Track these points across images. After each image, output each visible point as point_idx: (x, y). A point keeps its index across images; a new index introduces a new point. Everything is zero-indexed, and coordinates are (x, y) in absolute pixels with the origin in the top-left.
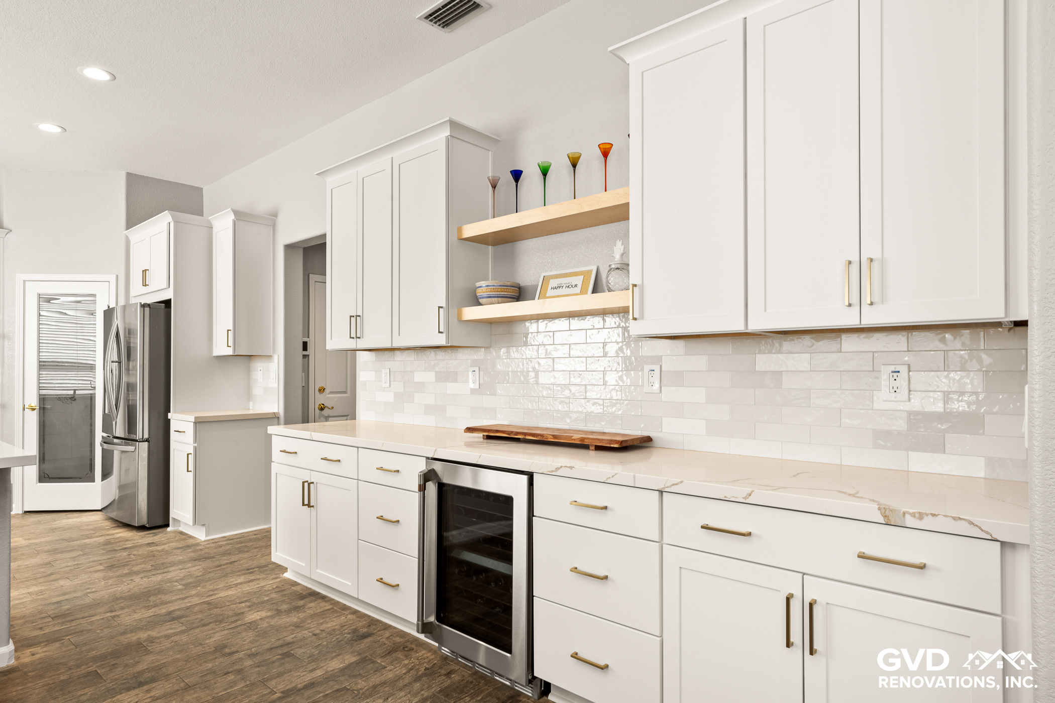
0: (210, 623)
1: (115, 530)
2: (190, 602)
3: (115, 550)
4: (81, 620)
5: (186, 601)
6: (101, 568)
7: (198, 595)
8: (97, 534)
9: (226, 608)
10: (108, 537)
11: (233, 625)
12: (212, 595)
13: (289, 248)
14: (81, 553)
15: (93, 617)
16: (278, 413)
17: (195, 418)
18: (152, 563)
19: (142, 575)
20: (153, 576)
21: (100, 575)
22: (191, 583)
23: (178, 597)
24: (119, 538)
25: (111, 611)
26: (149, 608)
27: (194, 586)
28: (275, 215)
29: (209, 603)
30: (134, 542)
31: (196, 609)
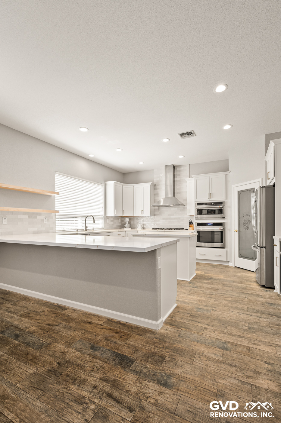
0: (235, 366)
1: (254, 283)
2: (241, 341)
3: (244, 293)
4: (195, 322)
5: (240, 339)
6: (230, 299)
7: (249, 339)
8: (246, 283)
9: (254, 360)
10: (247, 286)
11: (245, 380)
12: (255, 344)
14: (231, 289)
15: (199, 324)
18: (250, 306)
19: (239, 311)
20: (242, 314)
21: (226, 302)
22: (254, 328)
23: (239, 334)
24: (251, 287)
25: (208, 325)
26: (222, 332)
27: (253, 332)
29: (249, 349)
30: (254, 292)
31: (239, 349)
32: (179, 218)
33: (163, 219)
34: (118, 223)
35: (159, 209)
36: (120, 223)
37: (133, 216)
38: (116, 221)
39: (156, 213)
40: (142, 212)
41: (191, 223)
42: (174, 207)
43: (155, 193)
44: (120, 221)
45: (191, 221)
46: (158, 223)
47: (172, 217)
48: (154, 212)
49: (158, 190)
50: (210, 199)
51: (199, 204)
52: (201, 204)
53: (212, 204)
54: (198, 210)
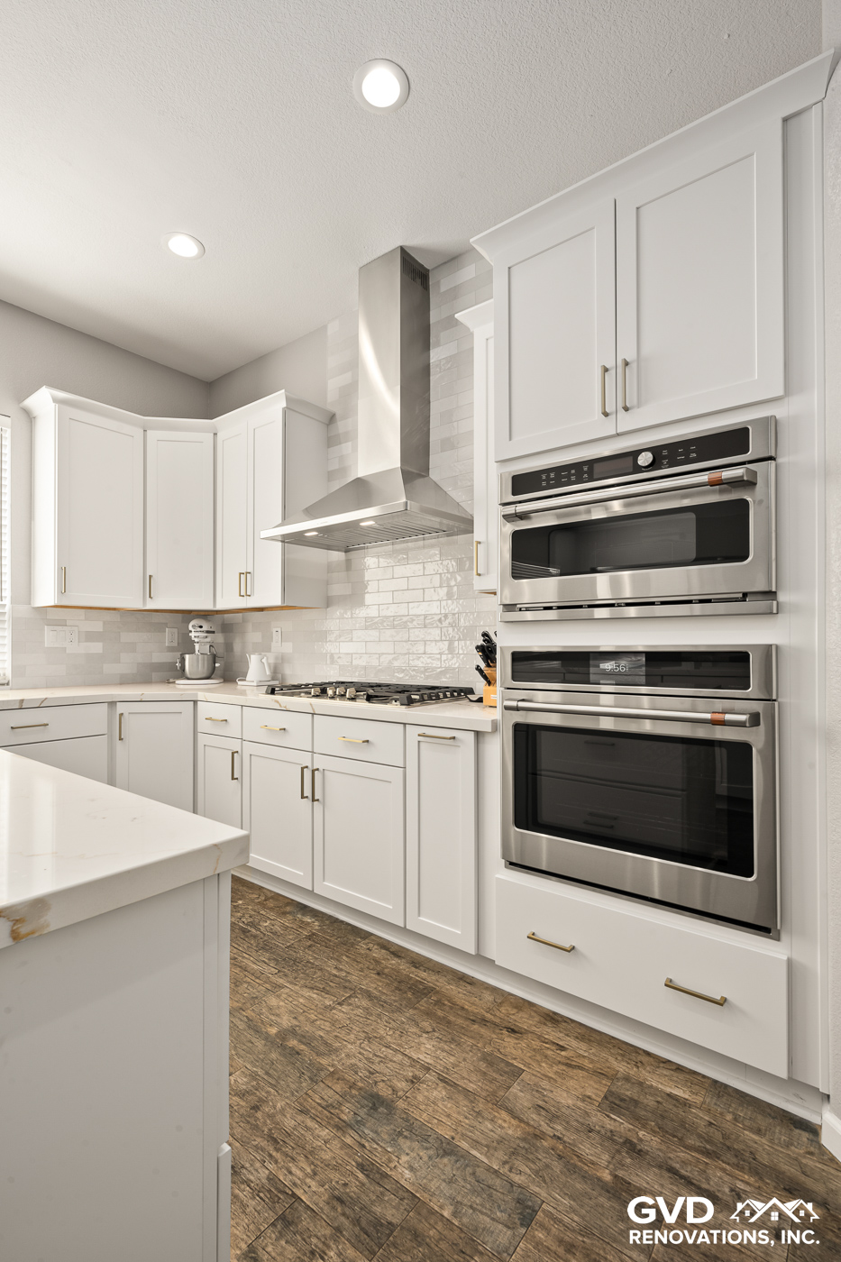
34: (157, 649)
35: (348, 562)
36: (171, 649)
37: (210, 607)
38: (127, 637)
39: (337, 589)
40: (247, 579)
43: (331, 469)
44: (169, 636)
48: (328, 583)
50: (627, 422)
51: (523, 483)
52: (548, 479)
53: (638, 469)
54: (517, 536)
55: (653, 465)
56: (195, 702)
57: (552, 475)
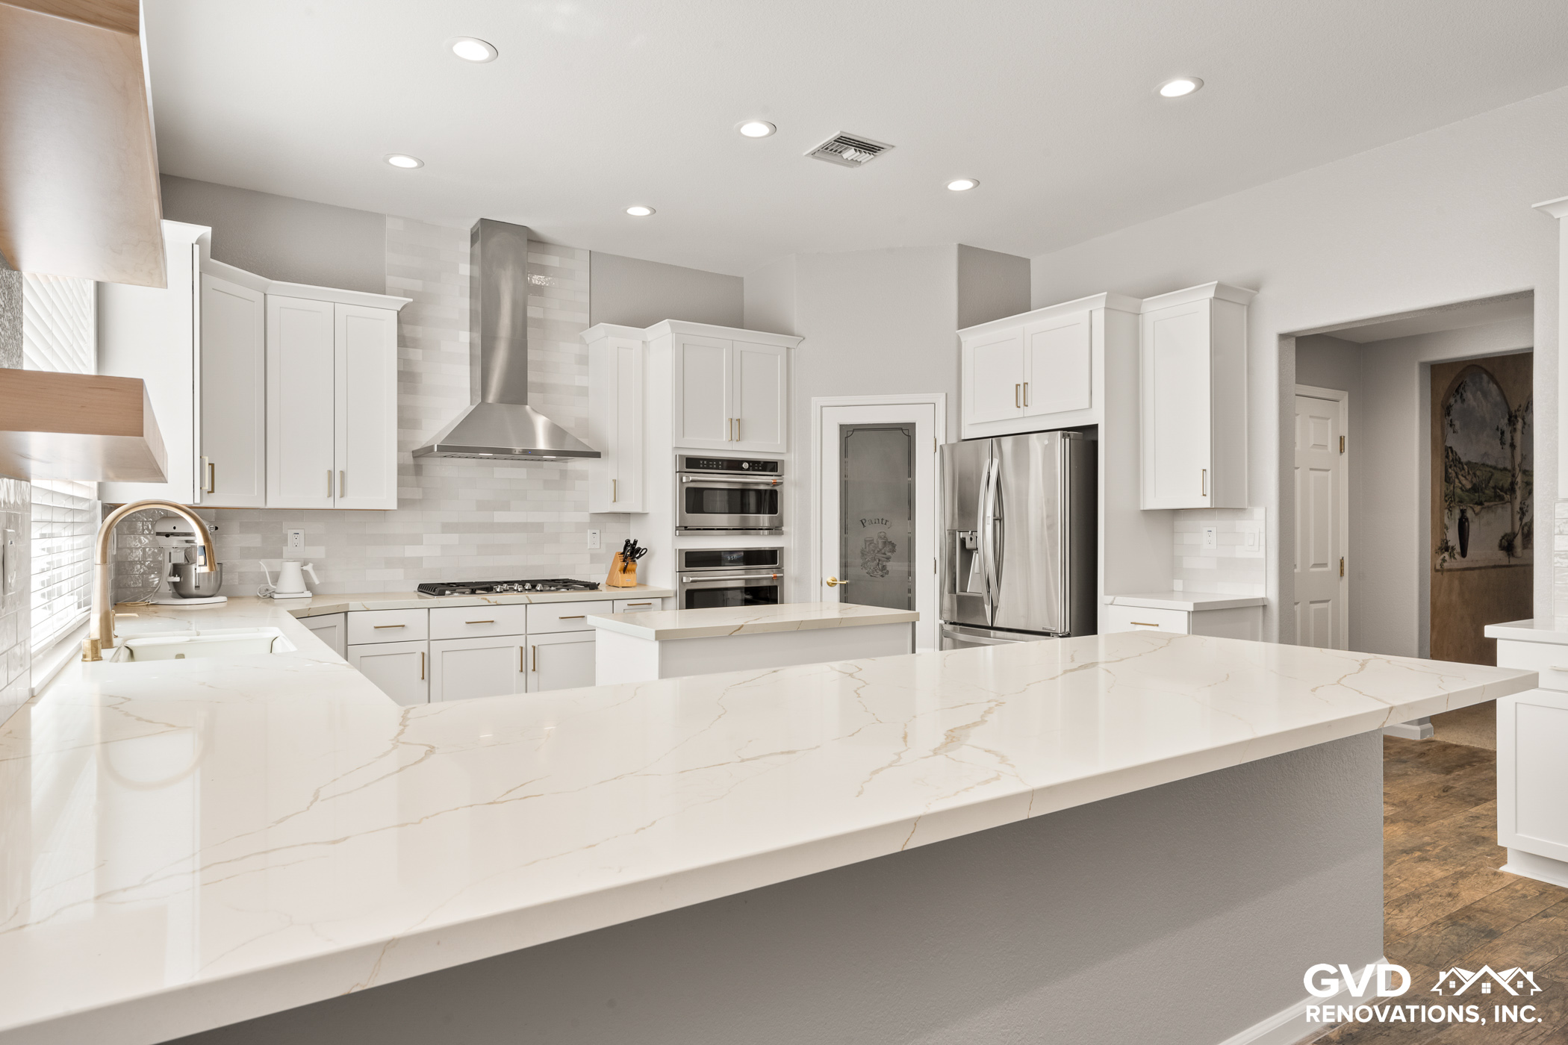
13: (1283, 337)
16: (1267, 599)
17: (1195, 604)
28: (1256, 288)
32: (539, 527)
33: (447, 528)
37: (262, 505)
40: (336, 481)
41: (632, 552)
42: (512, 466)
45: (632, 542)
46: (411, 551)
47: (500, 517)
49: (416, 354)
50: (736, 446)
51: (693, 463)
52: (703, 464)
53: (742, 469)
54: (688, 490)
55: (748, 470)
56: (346, 613)
57: (705, 462)
